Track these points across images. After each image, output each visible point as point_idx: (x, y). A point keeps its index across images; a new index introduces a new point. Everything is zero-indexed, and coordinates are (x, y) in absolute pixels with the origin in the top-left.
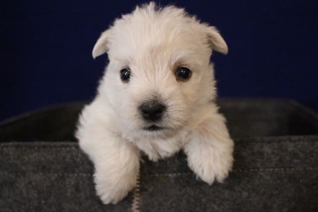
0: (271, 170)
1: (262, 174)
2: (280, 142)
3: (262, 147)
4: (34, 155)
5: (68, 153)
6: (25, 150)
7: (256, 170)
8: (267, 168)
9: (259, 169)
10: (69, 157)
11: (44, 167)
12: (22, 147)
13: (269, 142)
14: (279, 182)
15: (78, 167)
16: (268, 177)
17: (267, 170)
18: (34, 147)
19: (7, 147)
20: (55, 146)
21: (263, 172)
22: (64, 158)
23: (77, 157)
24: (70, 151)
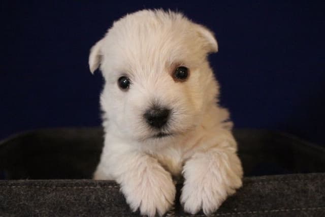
0: (314, 209)
1: (305, 213)
3: (306, 184)
4: (51, 195)
5: (92, 192)
6: (40, 189)
7: (299, 209)
8: (309, 207)
9: (301, 208)
10: (93, 197)
11: (62, 209)
13: (312, 180)
15: (103, 209)
17: (310, 209)
18: (51, 186)
19: (16, 185)
20: (77, 184)
21: (306, 211)
23: (104, 197)
24: (95, 190)
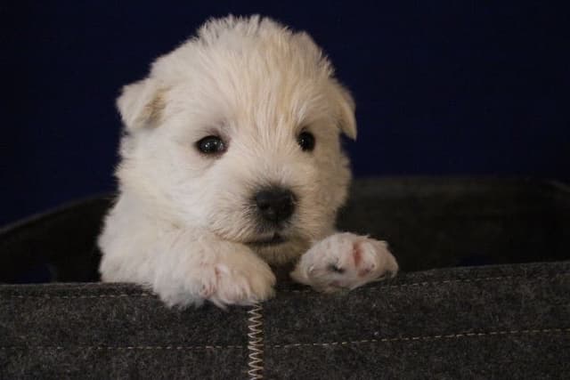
1: (516, 341)
2: (551, 273)
3: (516, 285)
4: (42, 311)
5: (112, 305)
6: (24, 301)
7: (503, 333)
8: (525, 328)
9: (508, 331)
10: (114, 313)
11: (63, 334)
12: (16, 294)
13: (530, 276)
14: (550, 356)
15: (134, 333)
16: (529, 349)
17: (526, 332)
18: (42, 295)
20: (85, 292)
21: (519, 336)
22: (105, 317)
23: (132, 313)
24: (117, 301)
